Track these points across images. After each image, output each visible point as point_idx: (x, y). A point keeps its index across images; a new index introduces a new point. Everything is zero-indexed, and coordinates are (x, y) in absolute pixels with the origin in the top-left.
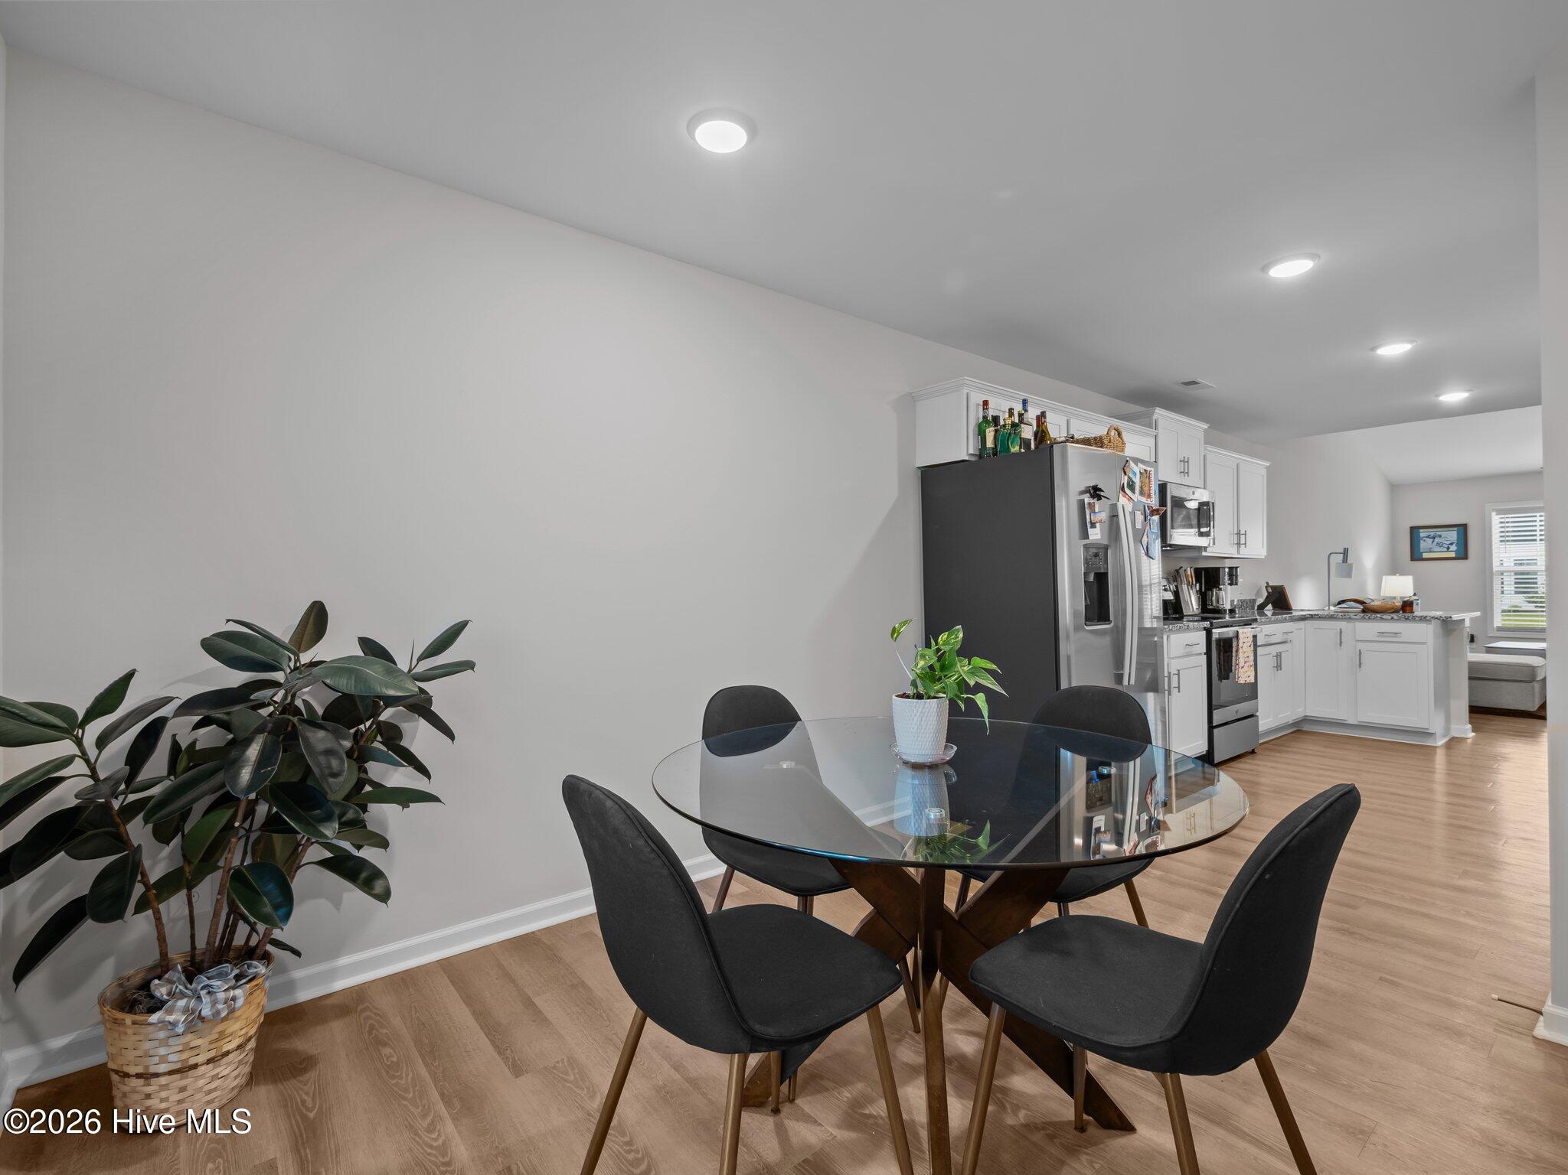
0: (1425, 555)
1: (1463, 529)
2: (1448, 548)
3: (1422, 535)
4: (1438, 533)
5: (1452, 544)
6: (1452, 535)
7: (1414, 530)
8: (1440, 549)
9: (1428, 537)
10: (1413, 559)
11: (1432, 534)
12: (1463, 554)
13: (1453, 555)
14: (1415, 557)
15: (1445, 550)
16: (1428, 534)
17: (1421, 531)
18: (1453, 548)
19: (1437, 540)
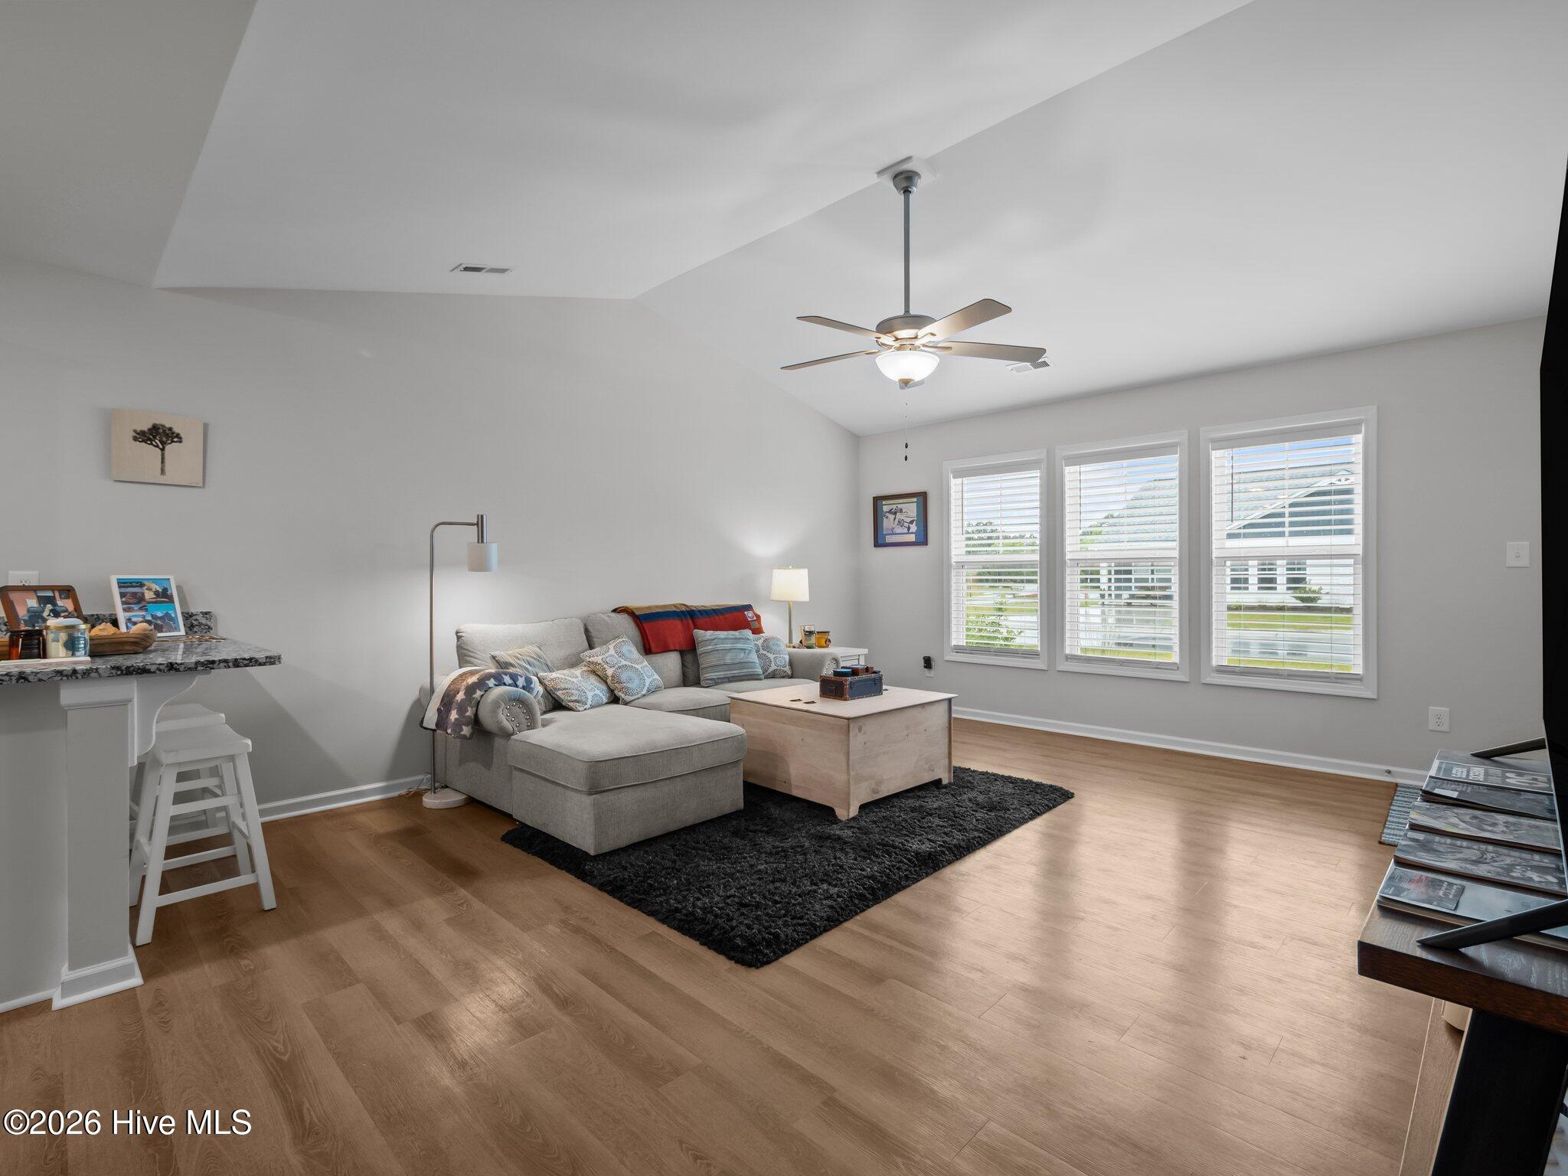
0: (889, 539)
1: (922, 497)
2: (909, 528)
3: (886, 509)
4: (900, 506)
5: (911, 522)
6: (911, 509)
7: (877, 500)
8: (899, 530)
9: (890, 512)
10: (877, 544)
11: (894, 507)
12: (922, 540)
13: (912, 538)
14: (879, 542)
15: (906, 530)
16: (891, 507)
17: (884, 502)
18: (913, 528)
19: (899, 515)
